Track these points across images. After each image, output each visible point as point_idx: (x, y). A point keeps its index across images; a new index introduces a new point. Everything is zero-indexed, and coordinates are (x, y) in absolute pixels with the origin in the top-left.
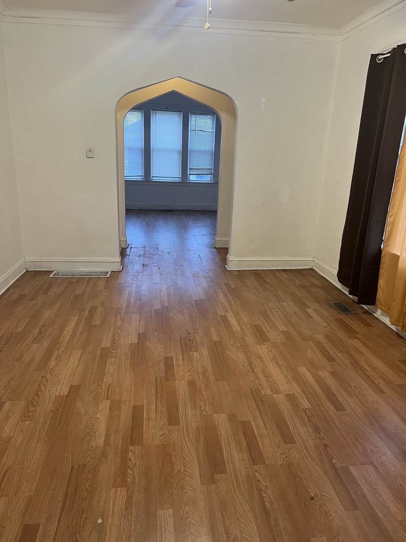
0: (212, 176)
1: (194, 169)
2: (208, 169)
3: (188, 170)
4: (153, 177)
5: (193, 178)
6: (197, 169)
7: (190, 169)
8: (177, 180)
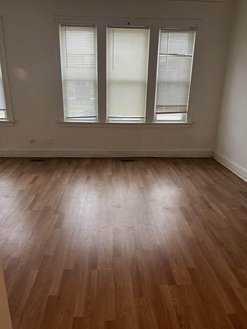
0: (186, 114)
1: (162, 106)
2: (181, 106)
3: (155, 108)
4: (109, 117)
5: (161, 118)
6: (166, 106)
7: (158, 106)
8: (140, 121)
